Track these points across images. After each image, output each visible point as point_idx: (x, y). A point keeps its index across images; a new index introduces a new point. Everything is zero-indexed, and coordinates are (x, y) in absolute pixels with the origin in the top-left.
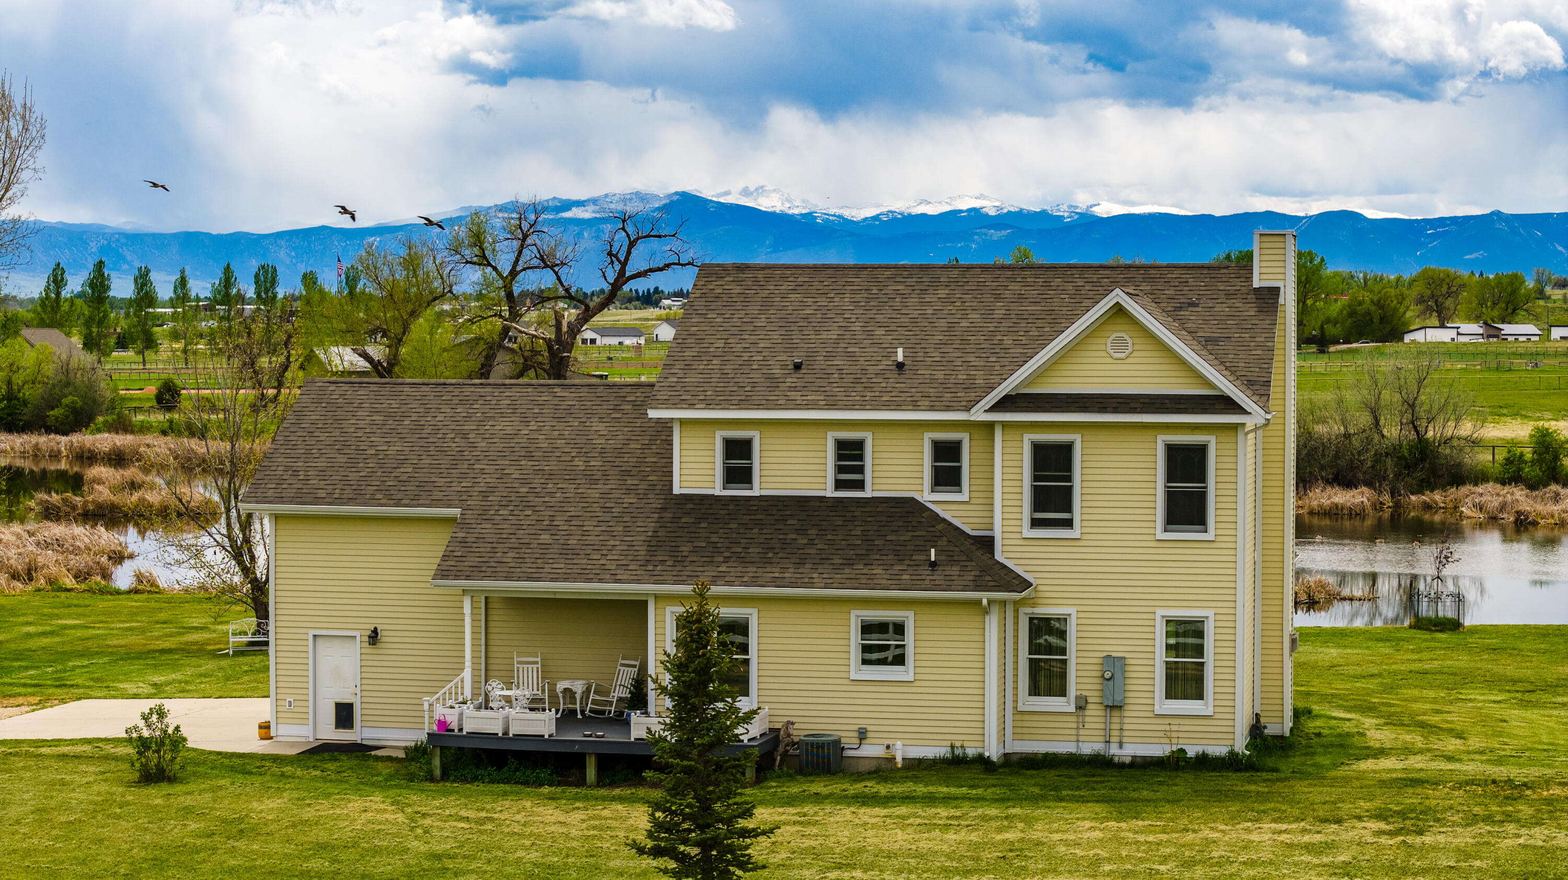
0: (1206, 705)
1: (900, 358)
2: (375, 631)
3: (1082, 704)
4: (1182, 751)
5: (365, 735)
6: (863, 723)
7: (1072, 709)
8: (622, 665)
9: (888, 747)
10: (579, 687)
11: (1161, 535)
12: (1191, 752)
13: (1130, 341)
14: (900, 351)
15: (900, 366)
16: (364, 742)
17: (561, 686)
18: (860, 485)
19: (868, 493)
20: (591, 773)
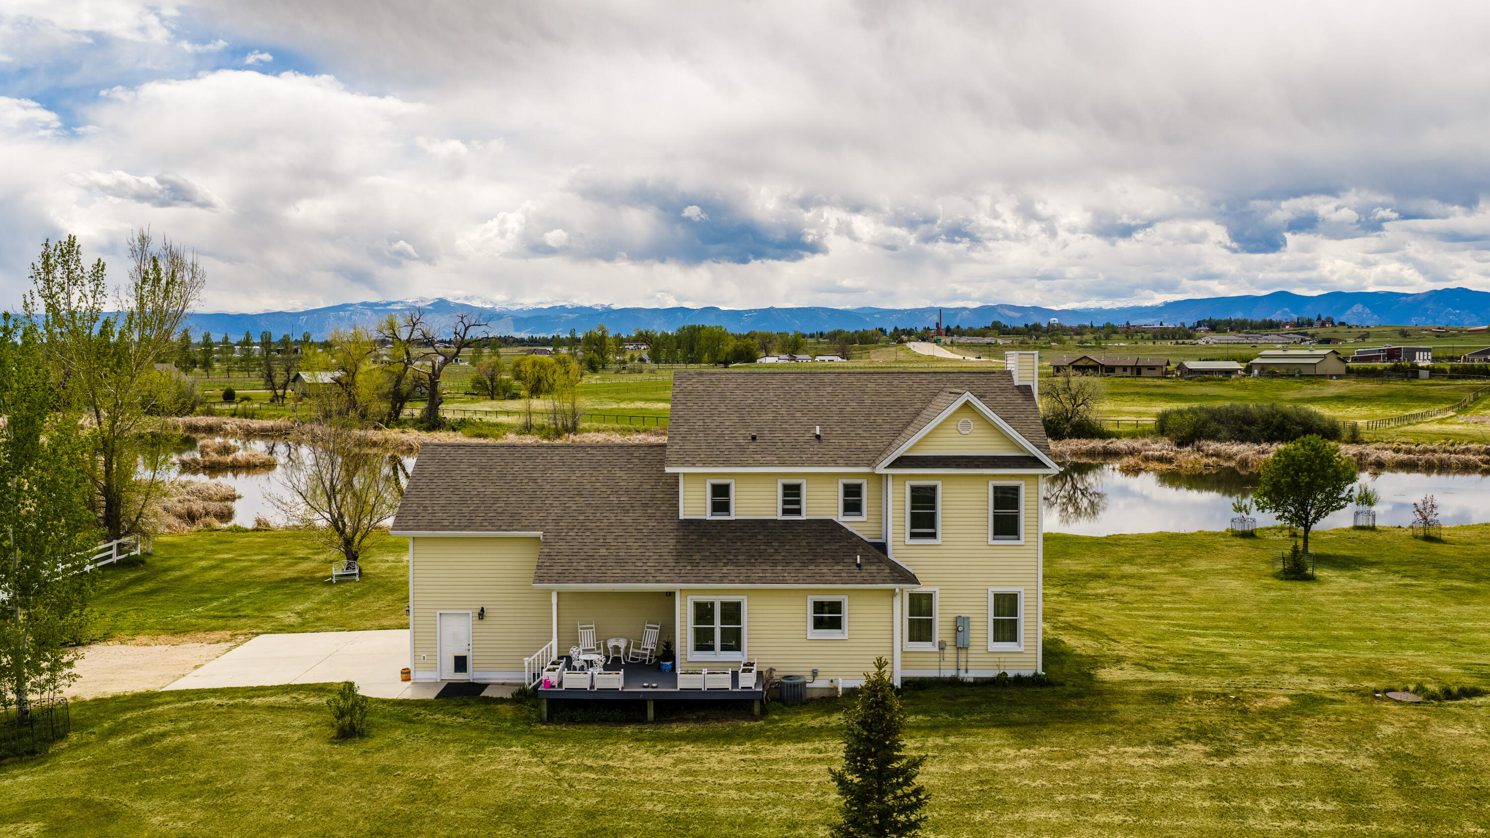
0: (1019, 645)
1: (818, 433)
2: (482, 610)
3: (942, 646)
4: (1005, 673)
5: (475, 677)
6: (815, 667)
7: (937, 650)
8: (648, 628)
9: (832, 681)
10: (622, 644)
11: (991, 542)
12: (1011, 674)
13: (972, 423)
14: (818, 428)
15: (818, 437)
16: (475, 681)
17: (611, 643)
18: (798, 512)
19: (803, 517)
20: (651, 713)
